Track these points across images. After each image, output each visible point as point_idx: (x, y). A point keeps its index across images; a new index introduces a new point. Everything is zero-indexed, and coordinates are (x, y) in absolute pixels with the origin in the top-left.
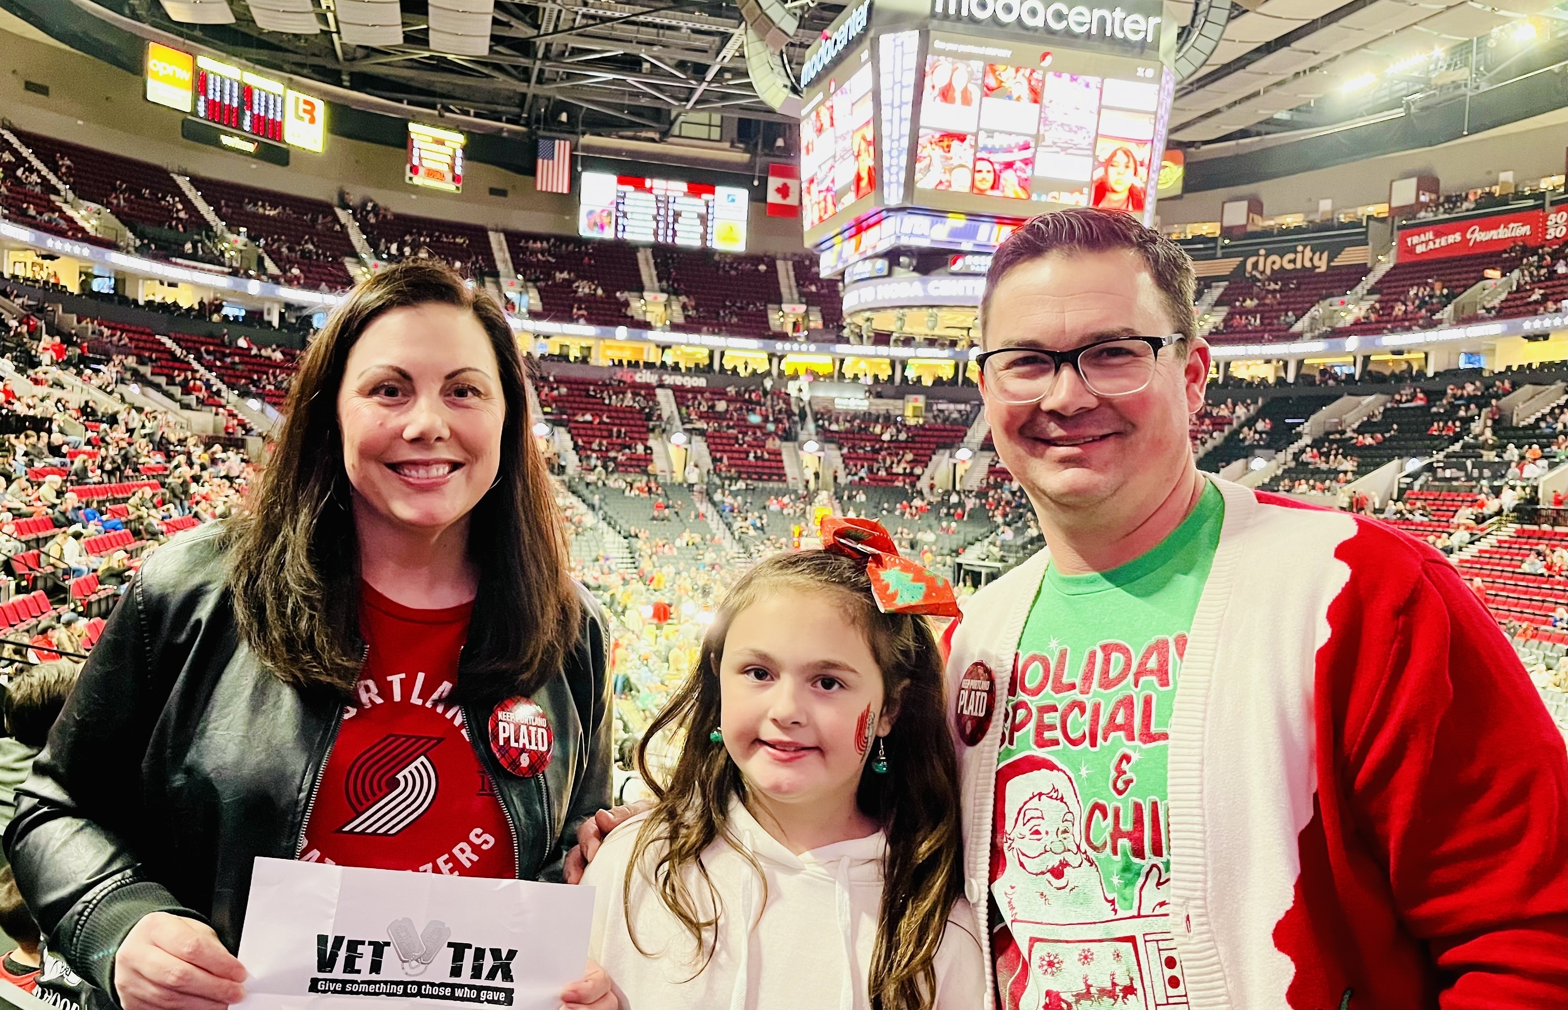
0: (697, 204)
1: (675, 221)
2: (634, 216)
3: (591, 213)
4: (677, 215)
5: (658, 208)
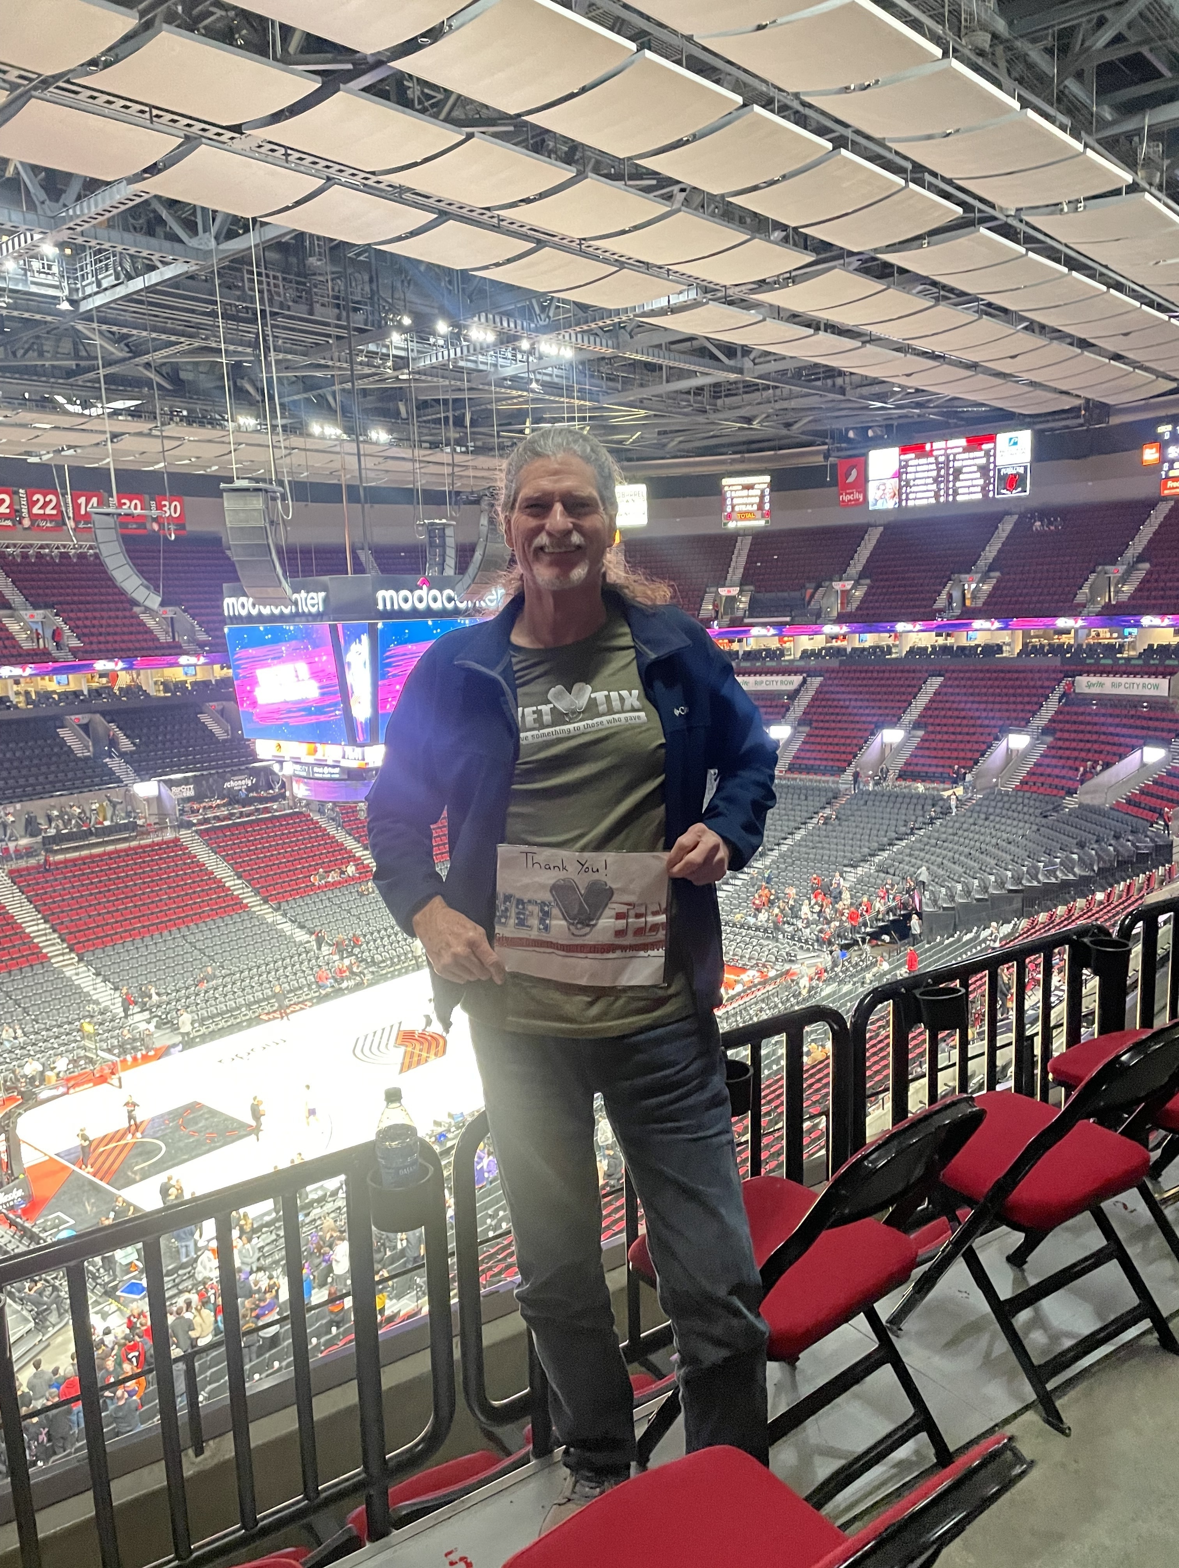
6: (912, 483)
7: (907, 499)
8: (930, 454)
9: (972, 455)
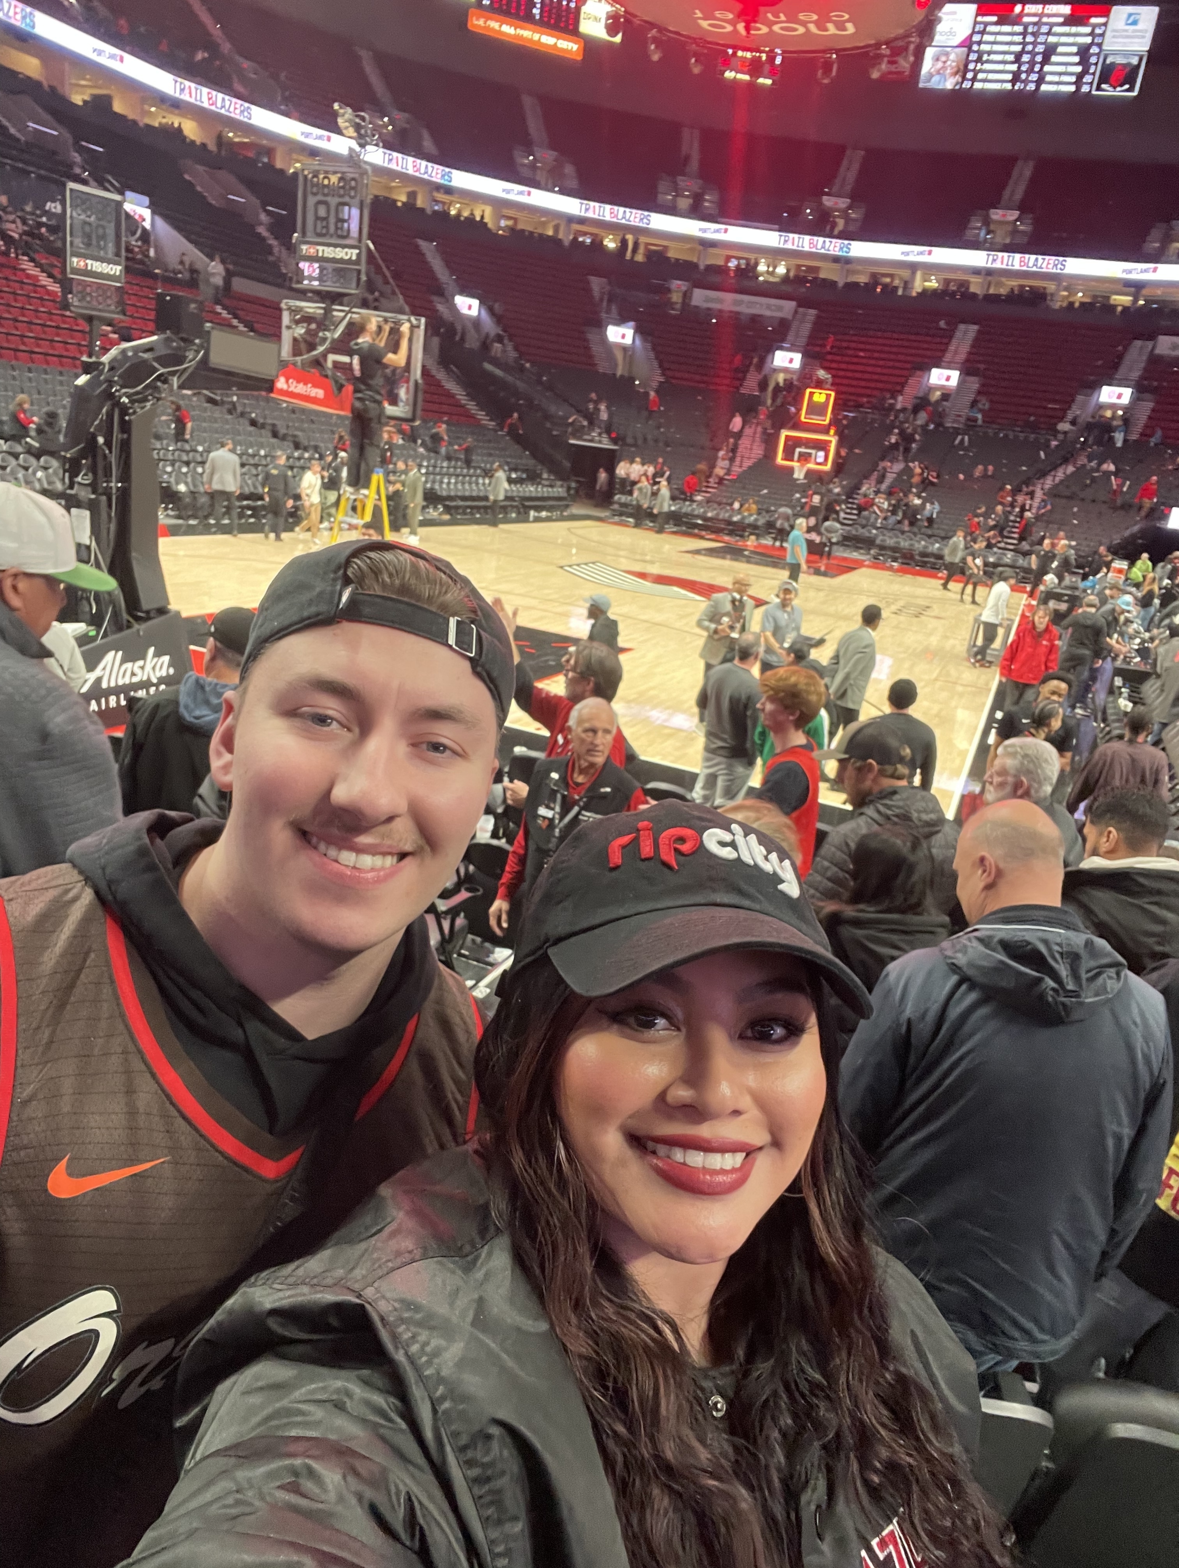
6: (985, 57)
7: (974, 79)
8: (1017, 21)
9: (1074, 29)
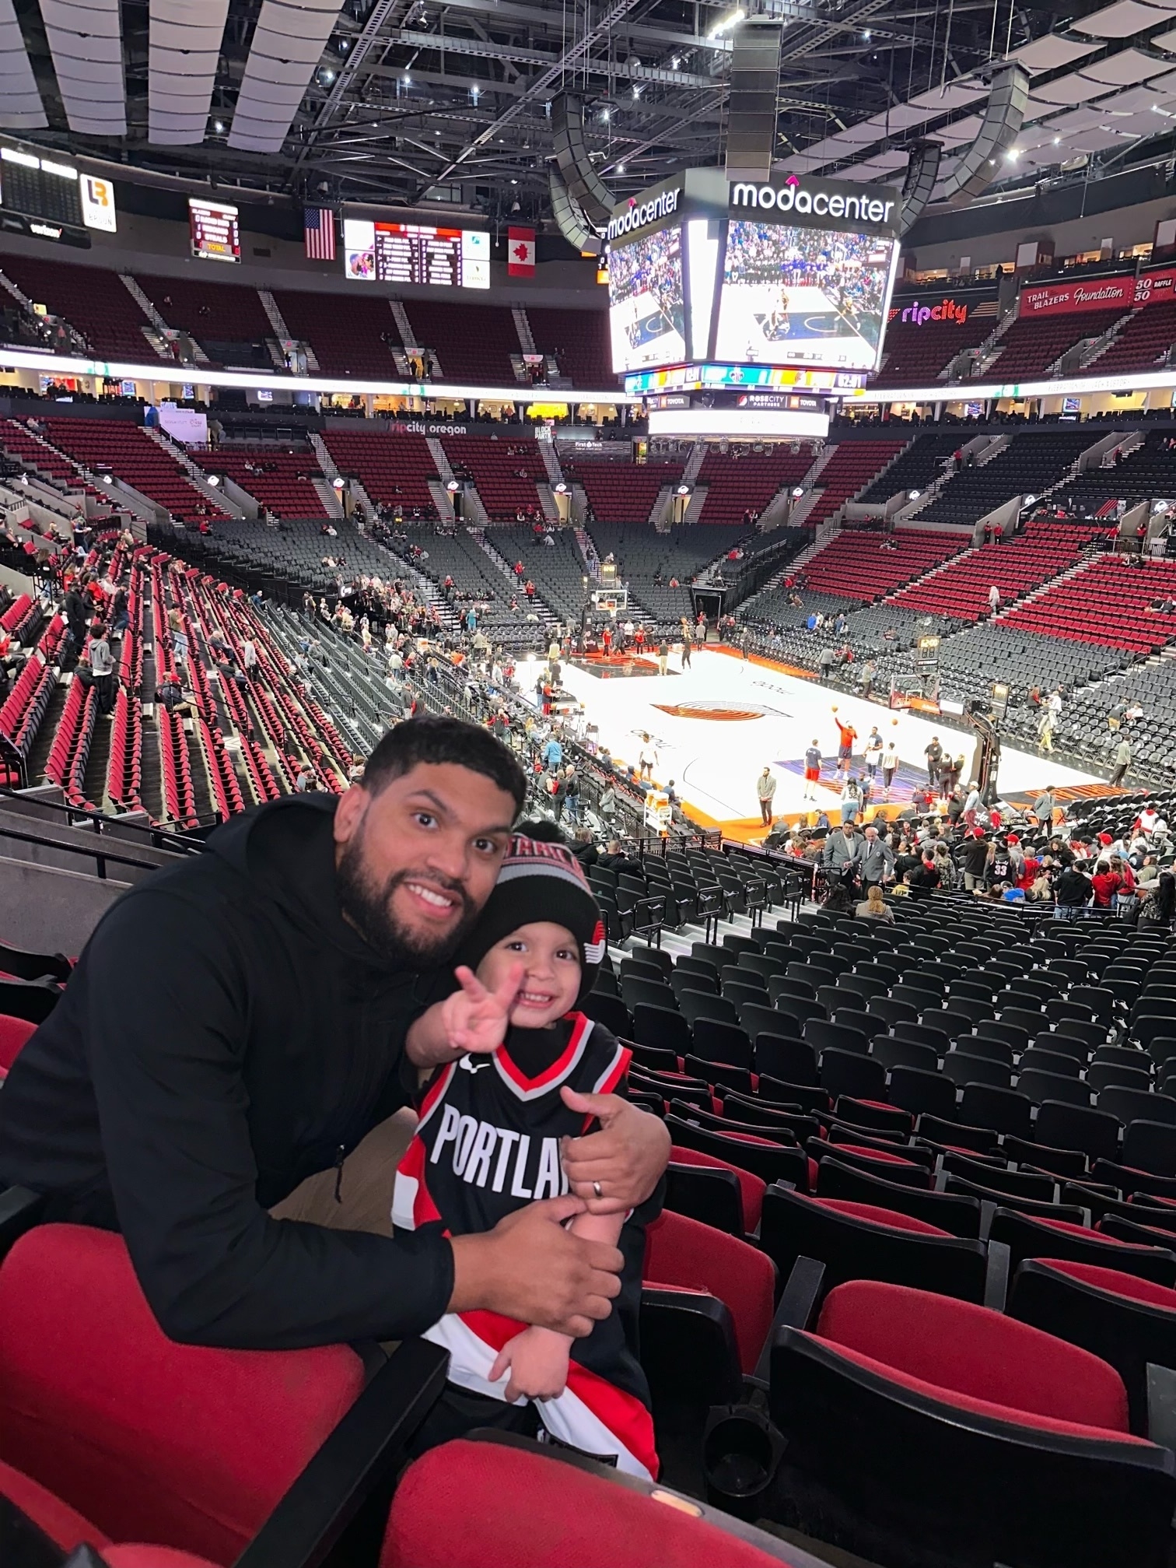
0: (447, 248)
1: (429, 263)
2: (393, 259)
3: (353, 257)
4: (430, 256)
5: (413, 252)
